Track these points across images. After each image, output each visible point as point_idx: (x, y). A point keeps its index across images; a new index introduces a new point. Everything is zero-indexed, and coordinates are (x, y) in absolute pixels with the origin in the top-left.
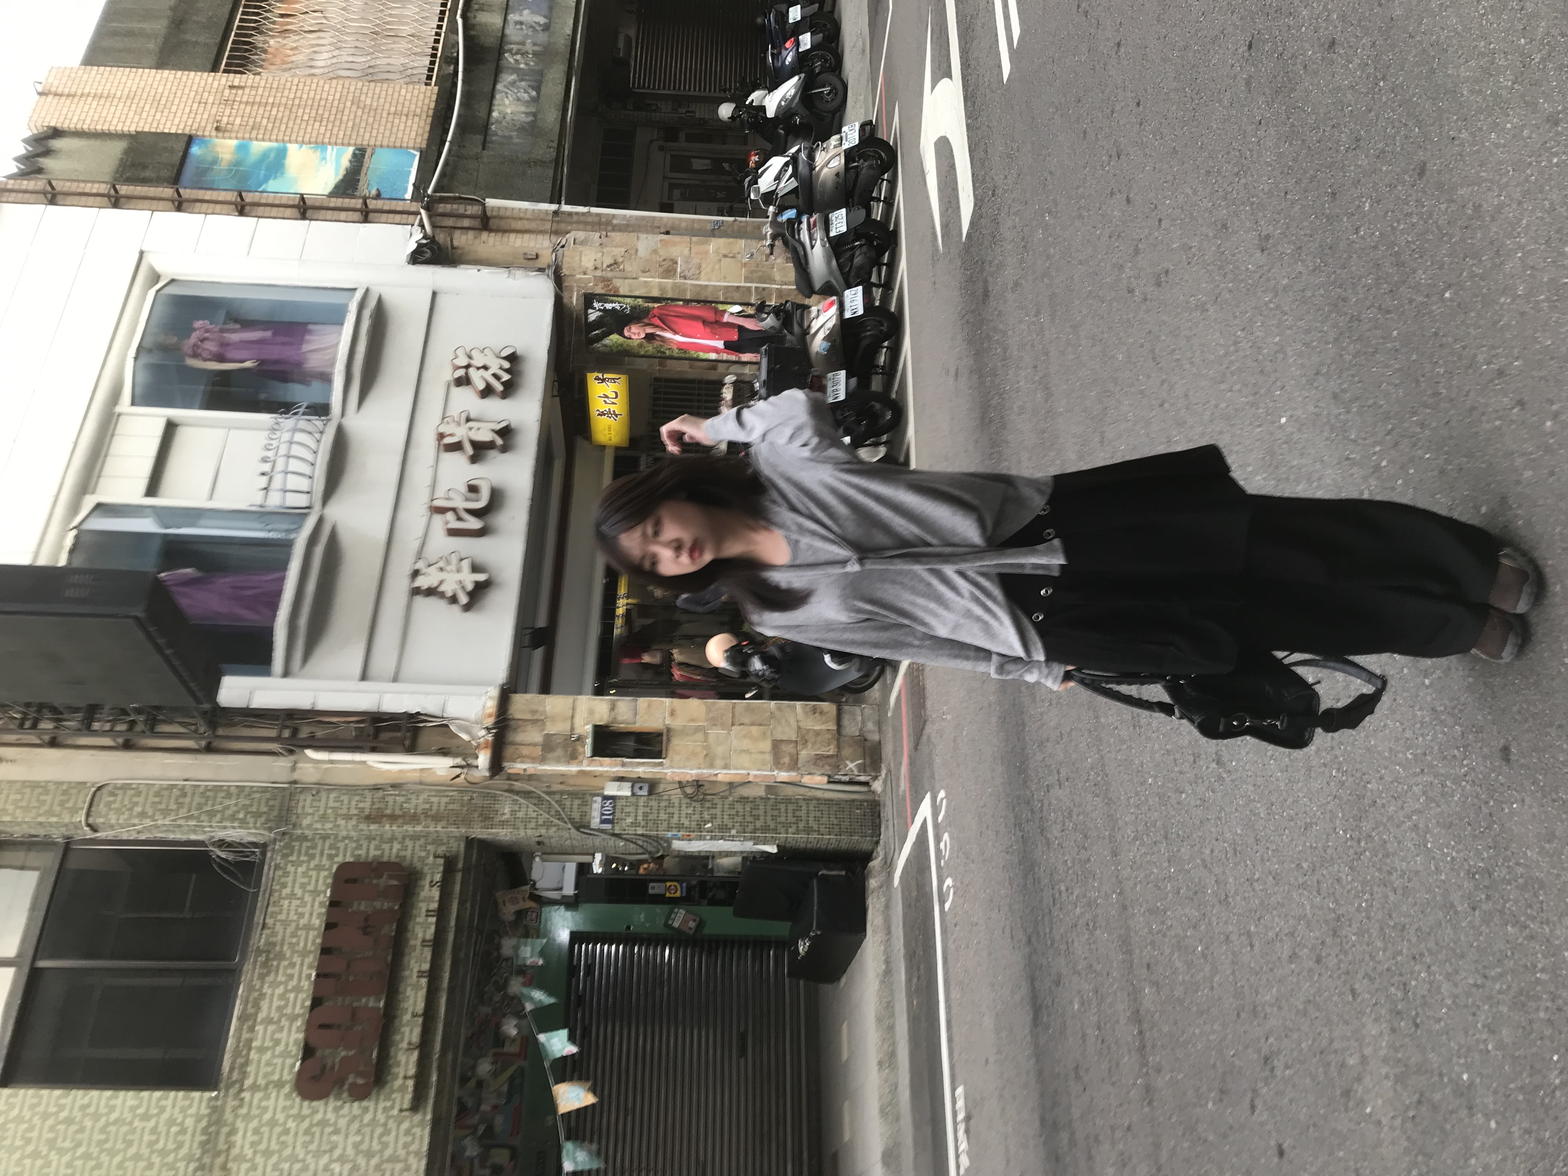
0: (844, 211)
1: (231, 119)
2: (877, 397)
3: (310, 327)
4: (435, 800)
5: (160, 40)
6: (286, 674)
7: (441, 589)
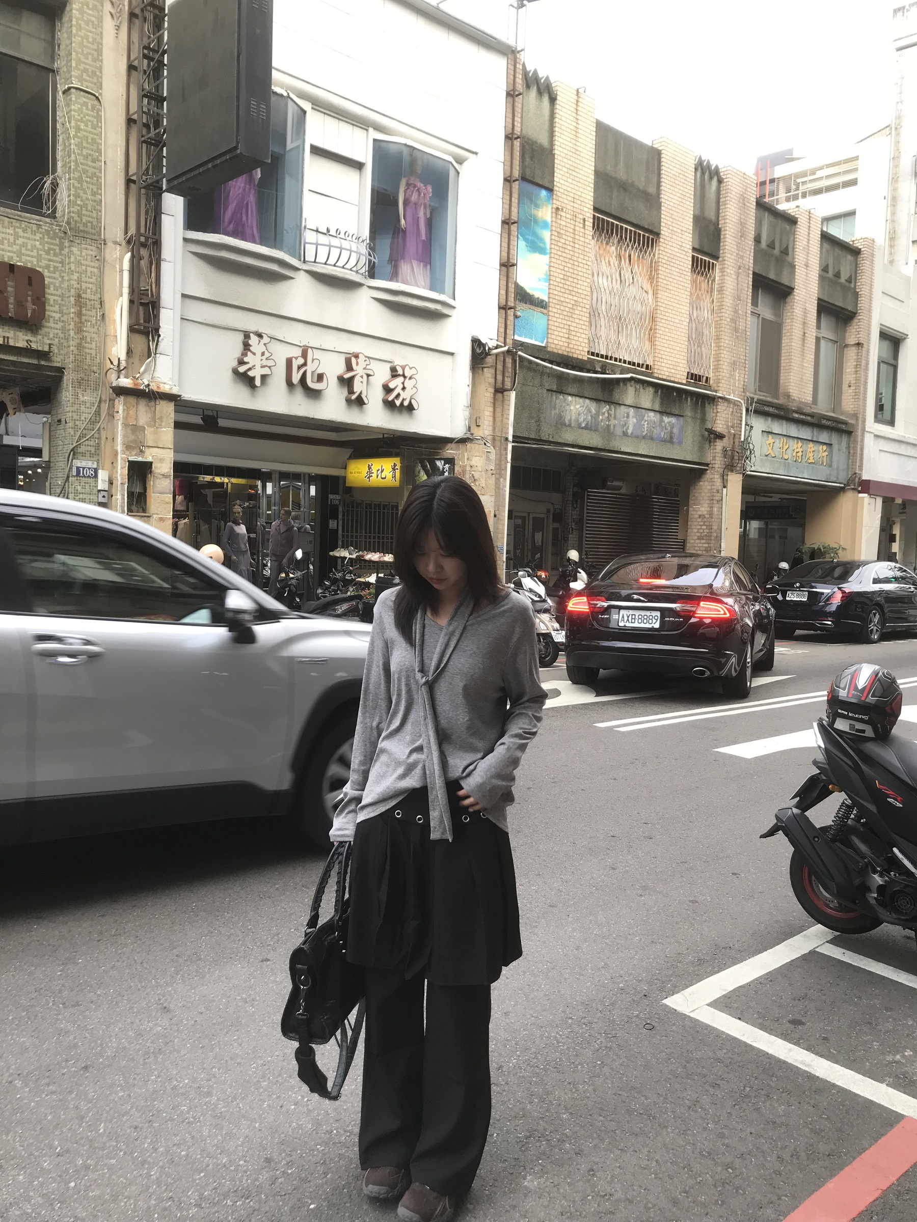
1: (564, 219)
3: (429, 266)
4: (93, 345)
5: (613, 174)
6: (185, 240)
7: (249, 353)
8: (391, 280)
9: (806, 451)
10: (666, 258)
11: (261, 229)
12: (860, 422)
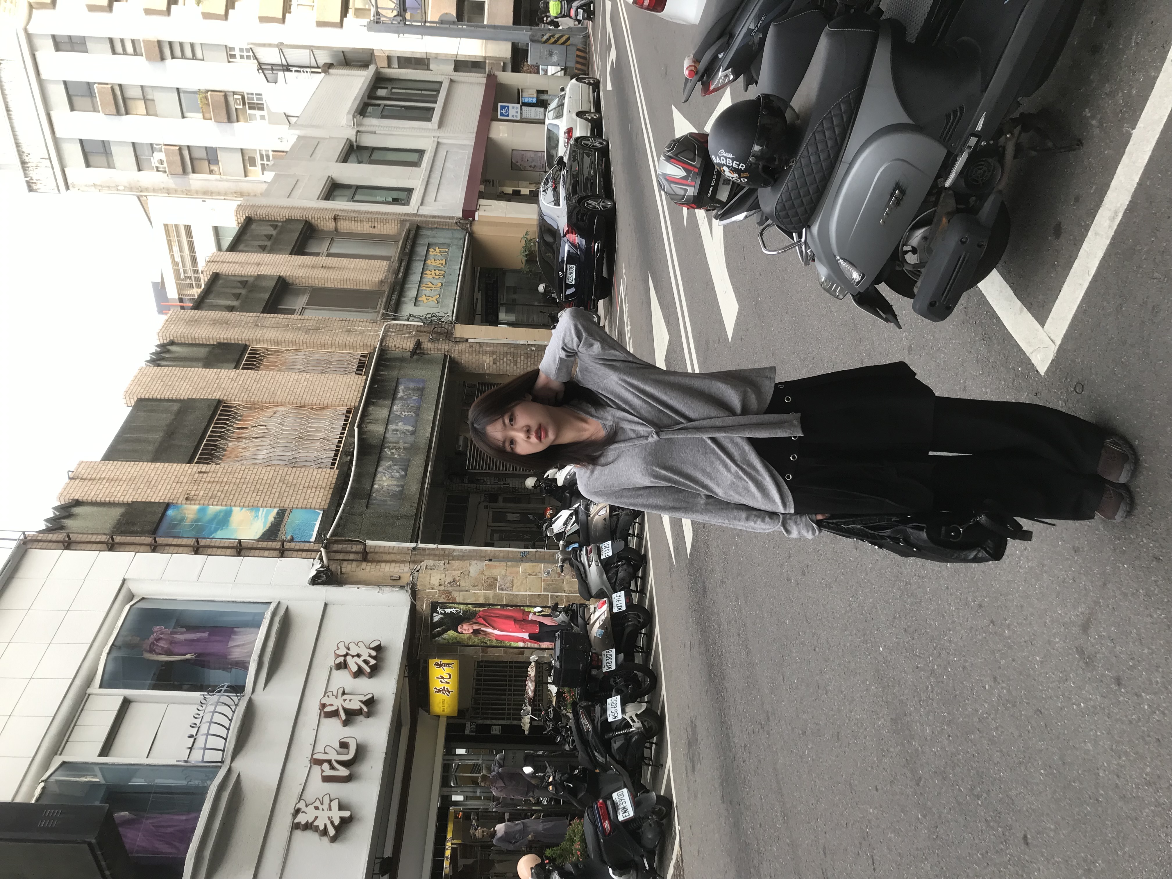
0: (610, 542)
1: (197, 492)
2: (639, 667)
3: (236, 629)
5: (156, 445)
7: (315, 824)
8: (246, 668)
9: (434, 266)
10: (243, 394)
11: (184, 810)
12: (409, 218)
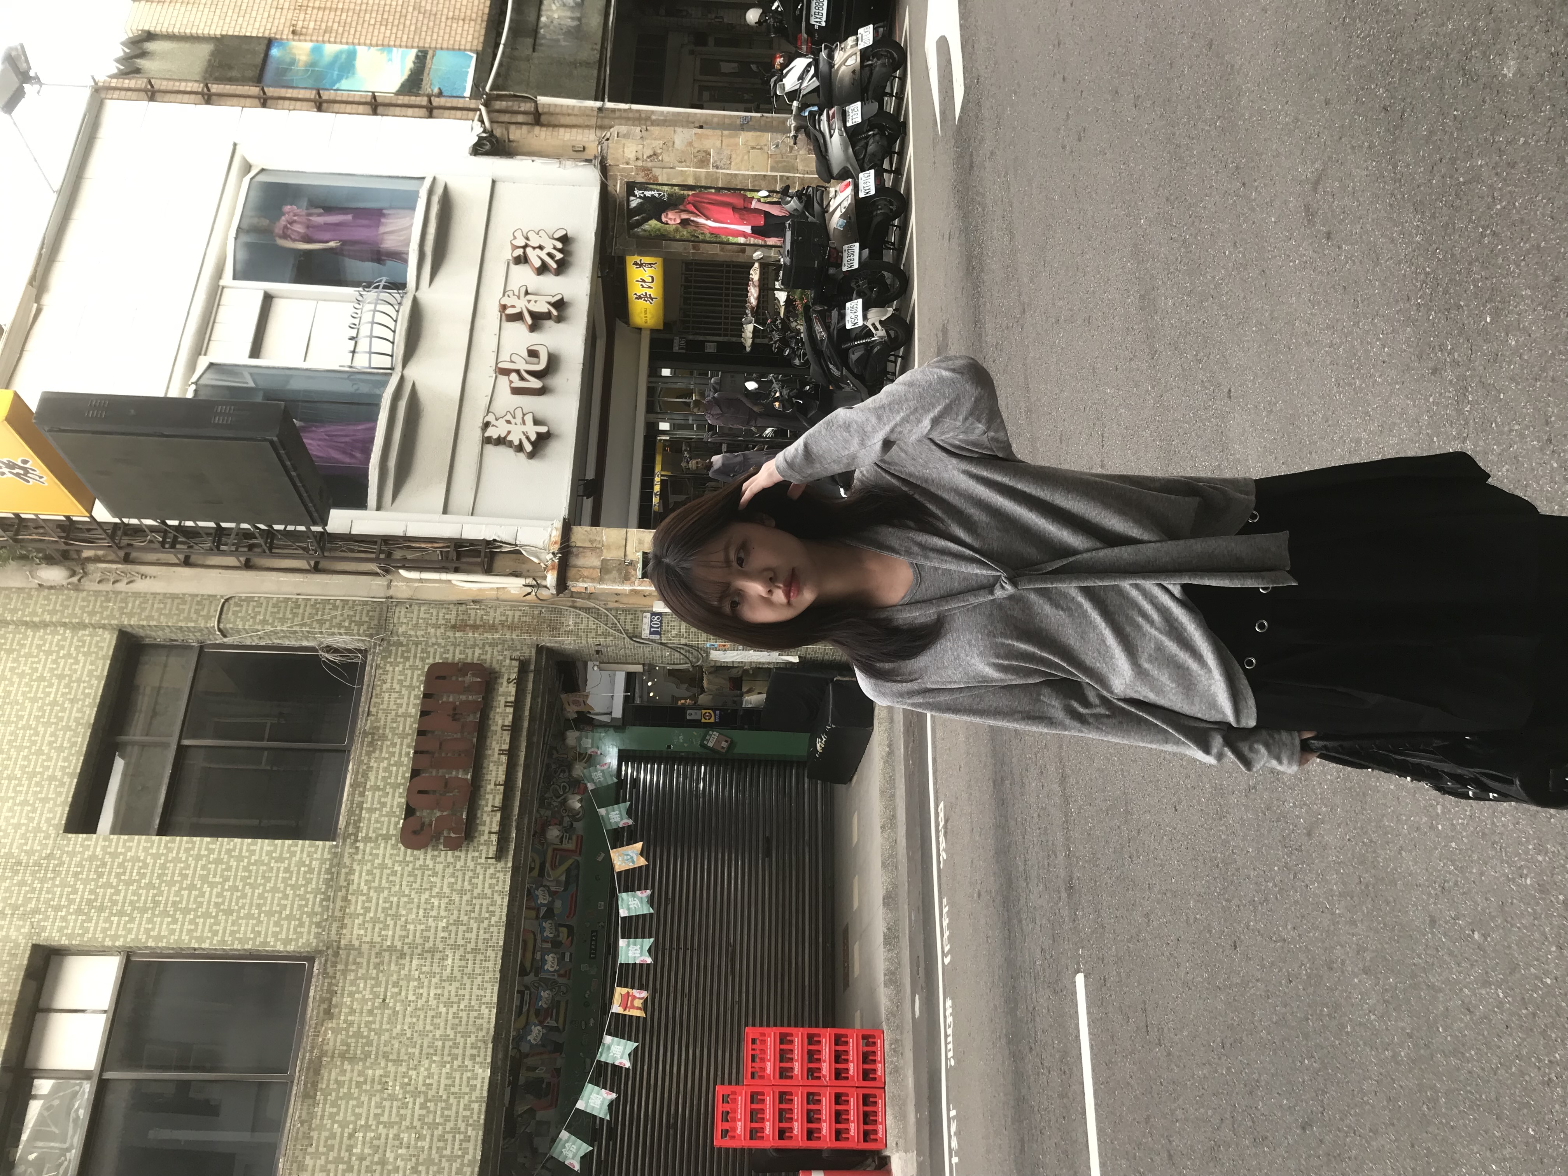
0: (859, 104)
1: (306, 23)
2: (888, 267)
3: (387, 212)
4: (510, 613)
6: (379, 508)
7: (509, 438)
8: (406, 261)
11: (358, 421)
